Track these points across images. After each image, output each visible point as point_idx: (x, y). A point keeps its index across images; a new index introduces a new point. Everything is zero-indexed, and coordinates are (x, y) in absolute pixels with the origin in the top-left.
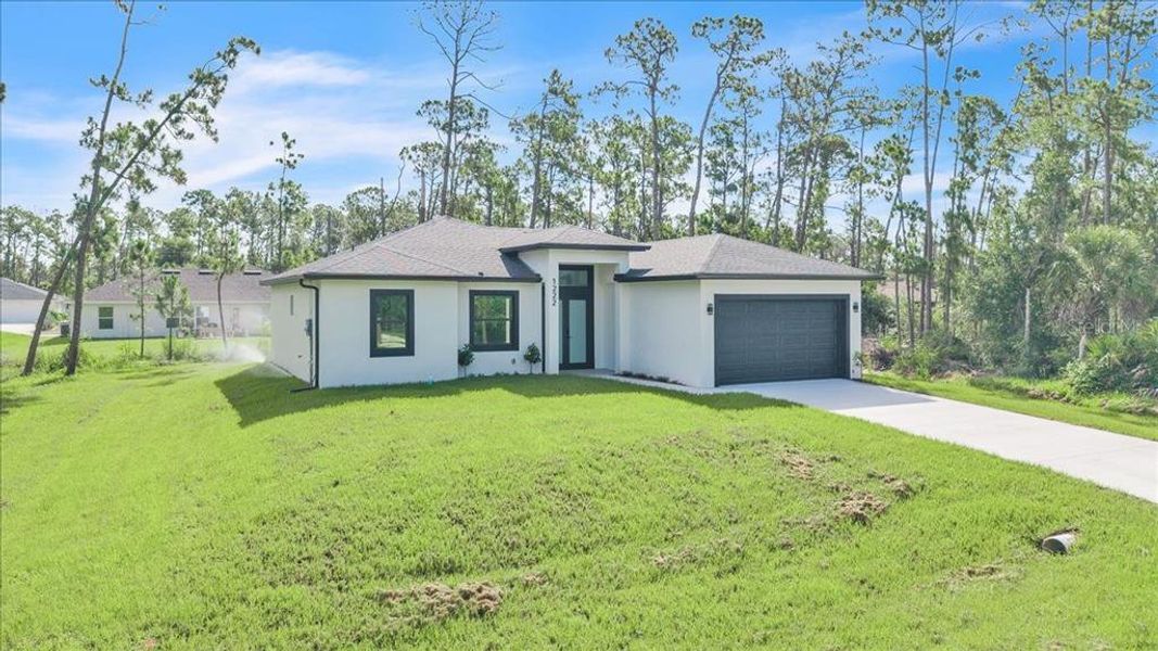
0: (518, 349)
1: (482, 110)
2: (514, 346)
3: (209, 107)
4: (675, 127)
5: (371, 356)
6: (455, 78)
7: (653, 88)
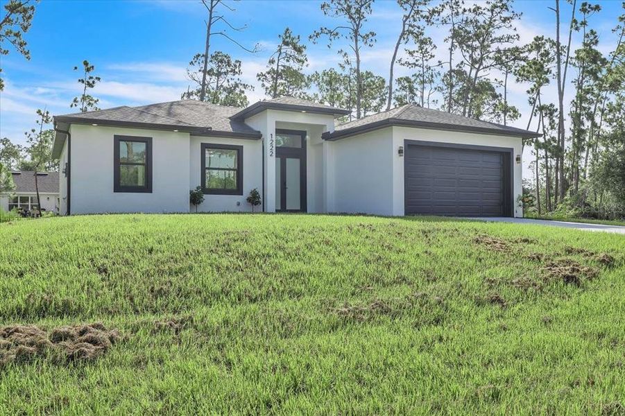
0: (242, 195)
1: (237, 61)
2: (239, 190)
3: (22, 32)
4: (373, 79)
5: (114, 192)
6: (210, 21)
7: (356, 32)
